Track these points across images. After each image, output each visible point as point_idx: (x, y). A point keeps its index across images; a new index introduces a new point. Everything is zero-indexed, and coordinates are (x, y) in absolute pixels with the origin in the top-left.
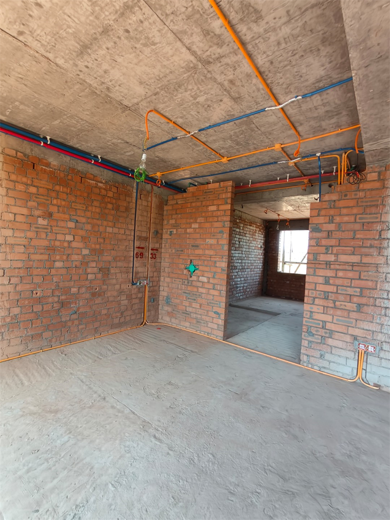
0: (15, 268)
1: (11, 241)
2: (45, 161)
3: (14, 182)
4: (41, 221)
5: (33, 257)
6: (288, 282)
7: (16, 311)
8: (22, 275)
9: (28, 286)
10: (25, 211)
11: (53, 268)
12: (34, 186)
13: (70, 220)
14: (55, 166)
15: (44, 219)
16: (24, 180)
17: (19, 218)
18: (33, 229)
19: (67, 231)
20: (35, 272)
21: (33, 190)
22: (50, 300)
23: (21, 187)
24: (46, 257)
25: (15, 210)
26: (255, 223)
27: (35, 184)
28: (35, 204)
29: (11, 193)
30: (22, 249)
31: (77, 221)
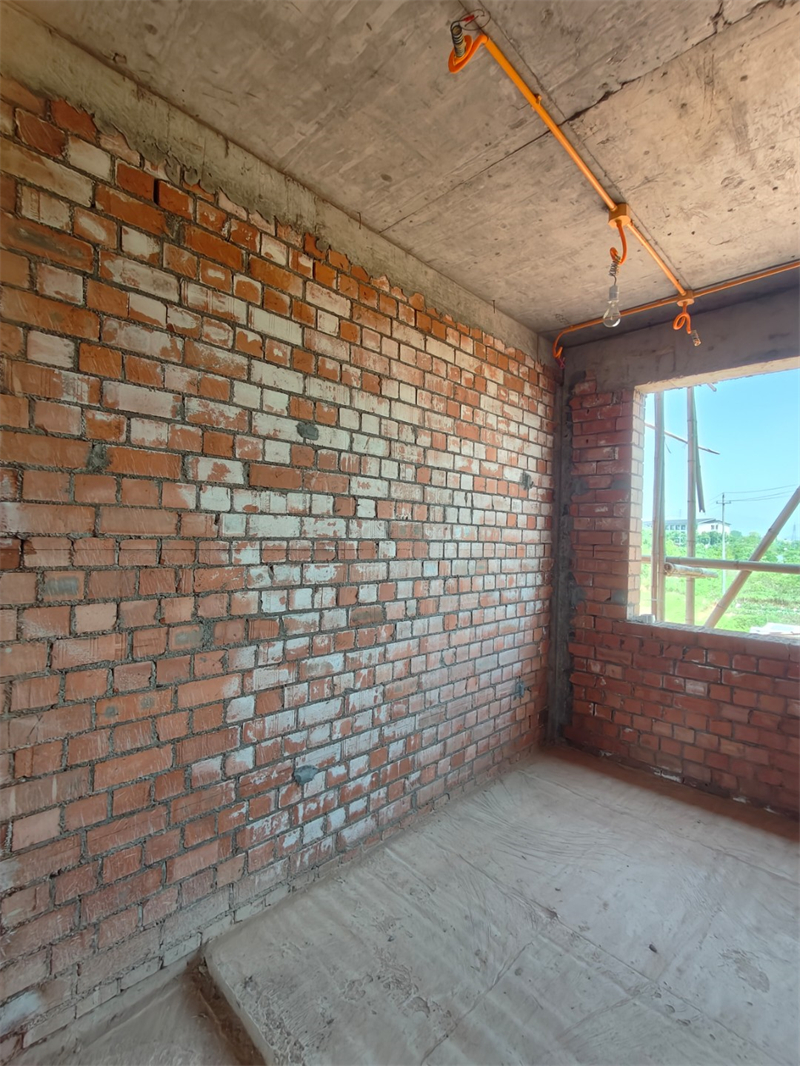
6: (696, 688)
26: (468, 328)
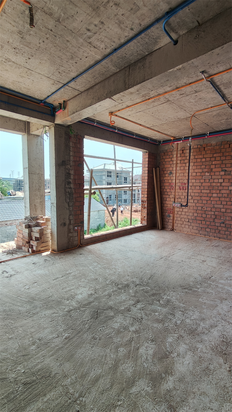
0: (196, 196)
1: (195, 184)
2: (209, 144)
3: (197, 159)
4: (207, 174)
5: (203, 191)
7: (196, 215)
8: (198, 199)
9: (200, 205)
10: (200, 171)
11: (212, 197)
12: (204, 158)
13: (222, 171)
14: (214, 144)
15: (208, 172)
16: (200, 157)
17: (198, 174)
18: (203, 178)
19: (220, 177)
20: (203, 198)
21: (204, 160)
22: (210, 213)
23: (199, 160)
24: (208, 191)
25: (196, 171)
27: (204, 157)
28: (204, 166)
29: (195, 164)
30: (198, 188)
31: (226, 171)
